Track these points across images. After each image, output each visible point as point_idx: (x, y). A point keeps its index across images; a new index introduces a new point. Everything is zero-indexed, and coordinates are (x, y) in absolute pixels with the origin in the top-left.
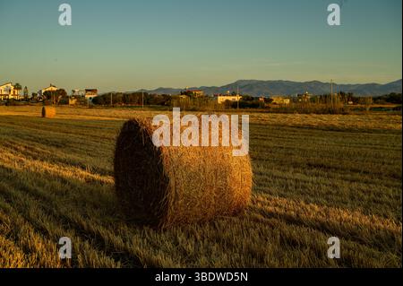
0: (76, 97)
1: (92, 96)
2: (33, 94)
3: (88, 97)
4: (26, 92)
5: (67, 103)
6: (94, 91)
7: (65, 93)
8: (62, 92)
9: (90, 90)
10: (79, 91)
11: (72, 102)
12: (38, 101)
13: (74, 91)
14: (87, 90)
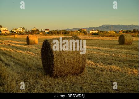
0: (42, 32)
1: (48, 32)
2: (29, 31)
3: (46, 32)
4: (26, 30)
5: (39, 34)
6: (48, 30)
7: (39, 31)
8: (37, 30)
9: (47, 30)
10: (43, 30)
11: (41, 33)
12: (30, 33)
13: (42, 30)
14: (46, 30)
